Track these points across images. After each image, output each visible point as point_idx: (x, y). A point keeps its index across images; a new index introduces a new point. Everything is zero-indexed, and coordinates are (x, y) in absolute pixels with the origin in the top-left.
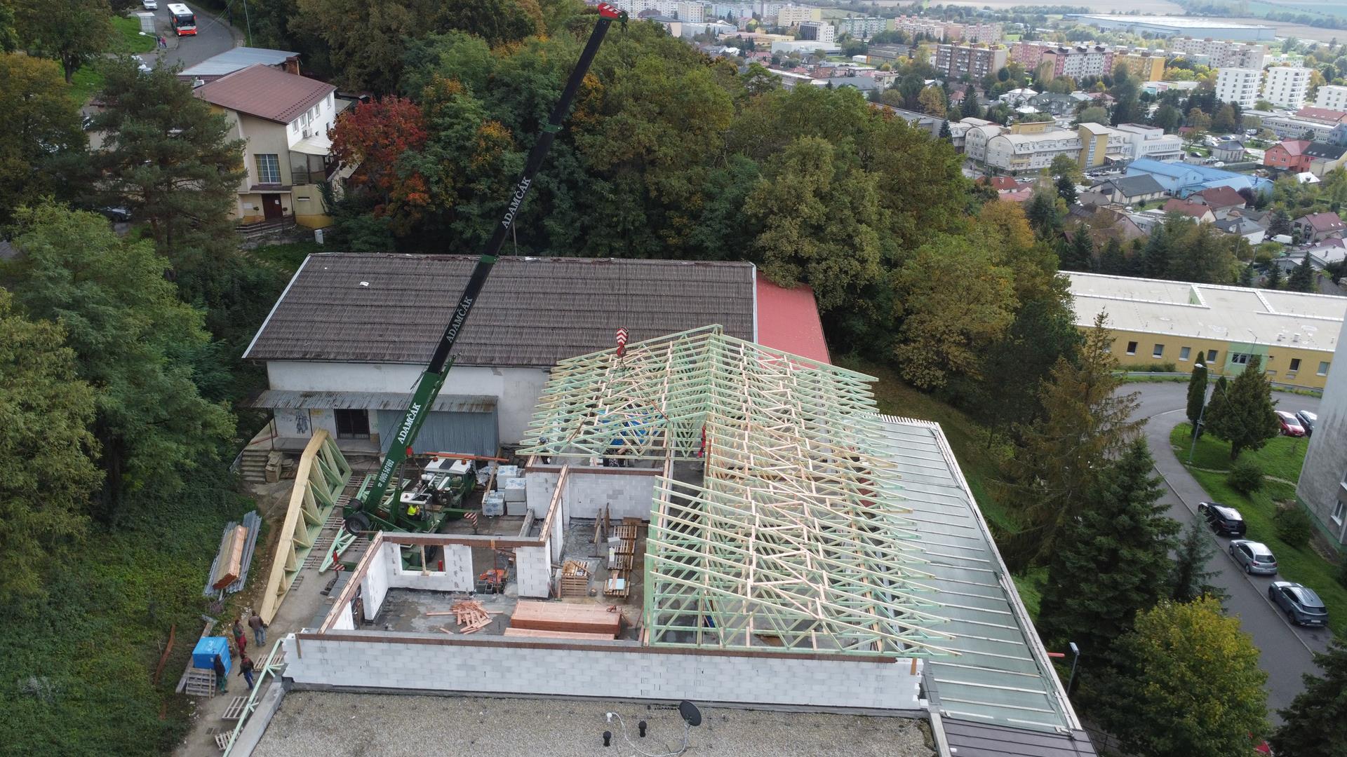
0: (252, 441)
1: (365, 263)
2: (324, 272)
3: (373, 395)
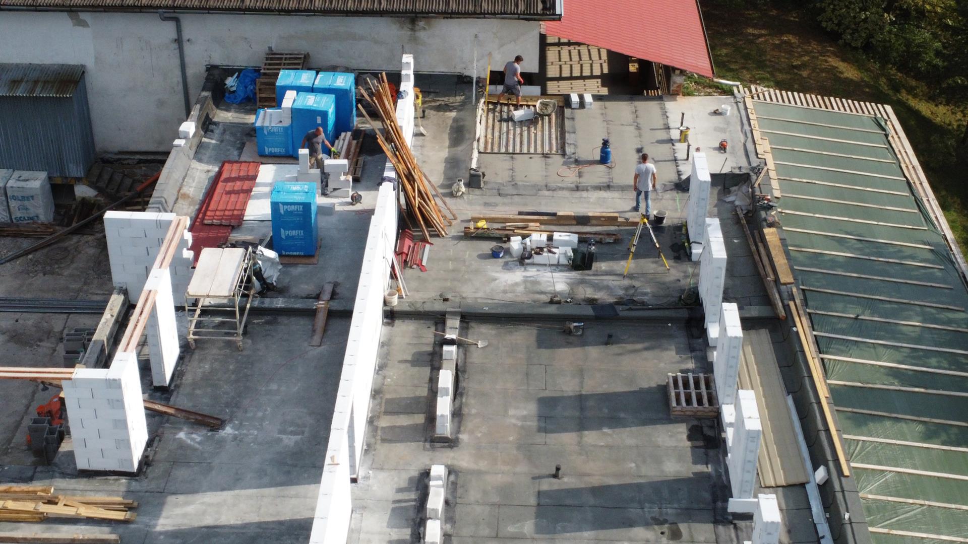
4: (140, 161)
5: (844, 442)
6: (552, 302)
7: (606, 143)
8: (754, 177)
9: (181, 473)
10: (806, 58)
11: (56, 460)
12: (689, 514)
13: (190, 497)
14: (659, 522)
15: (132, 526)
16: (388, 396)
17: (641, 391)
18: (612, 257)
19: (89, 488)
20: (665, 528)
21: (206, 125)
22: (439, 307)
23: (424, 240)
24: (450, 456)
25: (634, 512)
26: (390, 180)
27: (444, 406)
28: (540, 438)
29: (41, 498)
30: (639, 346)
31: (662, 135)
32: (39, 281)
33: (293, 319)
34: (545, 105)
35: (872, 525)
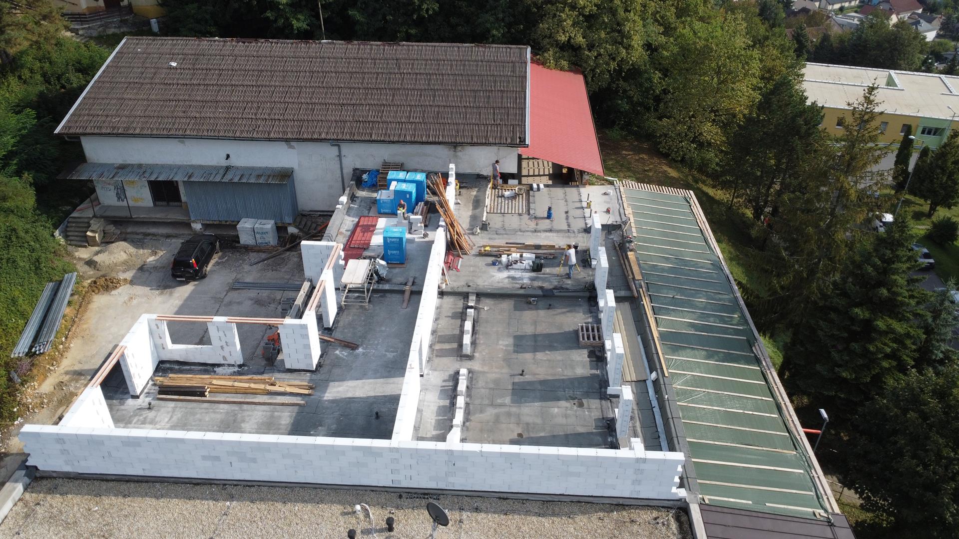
0: (78, 208)
1: (175, 45)
2: (137, 53)
3: (179, 167)
4: (320, 215)
5: (666, 359)
6: (521, 288)
7: (550, 209)
8: (623, 226)
9: (337, 371)
10: (652, 166)
11: (275, 364)
12: (588, 395)
13: (340, 383)
14: (573, 399)
15: (312, 397)
16: (439, 334)
17: (565, 333)
18: (552, 266)
19: (292, 378)
20: (576, 401)
21: (352, 198)
22: (466, 289)
23: (459, 256)
24: (469, 364)
25: (560, 393)
26: (442, 226)
27: (467, 339)
28: (514, 356)
29: (268, 382)
30: (564, 310)
31: (578, 205)
32: (270, 274)
33: (394, 295)
34: (520, 189)
35: (679, 401)
